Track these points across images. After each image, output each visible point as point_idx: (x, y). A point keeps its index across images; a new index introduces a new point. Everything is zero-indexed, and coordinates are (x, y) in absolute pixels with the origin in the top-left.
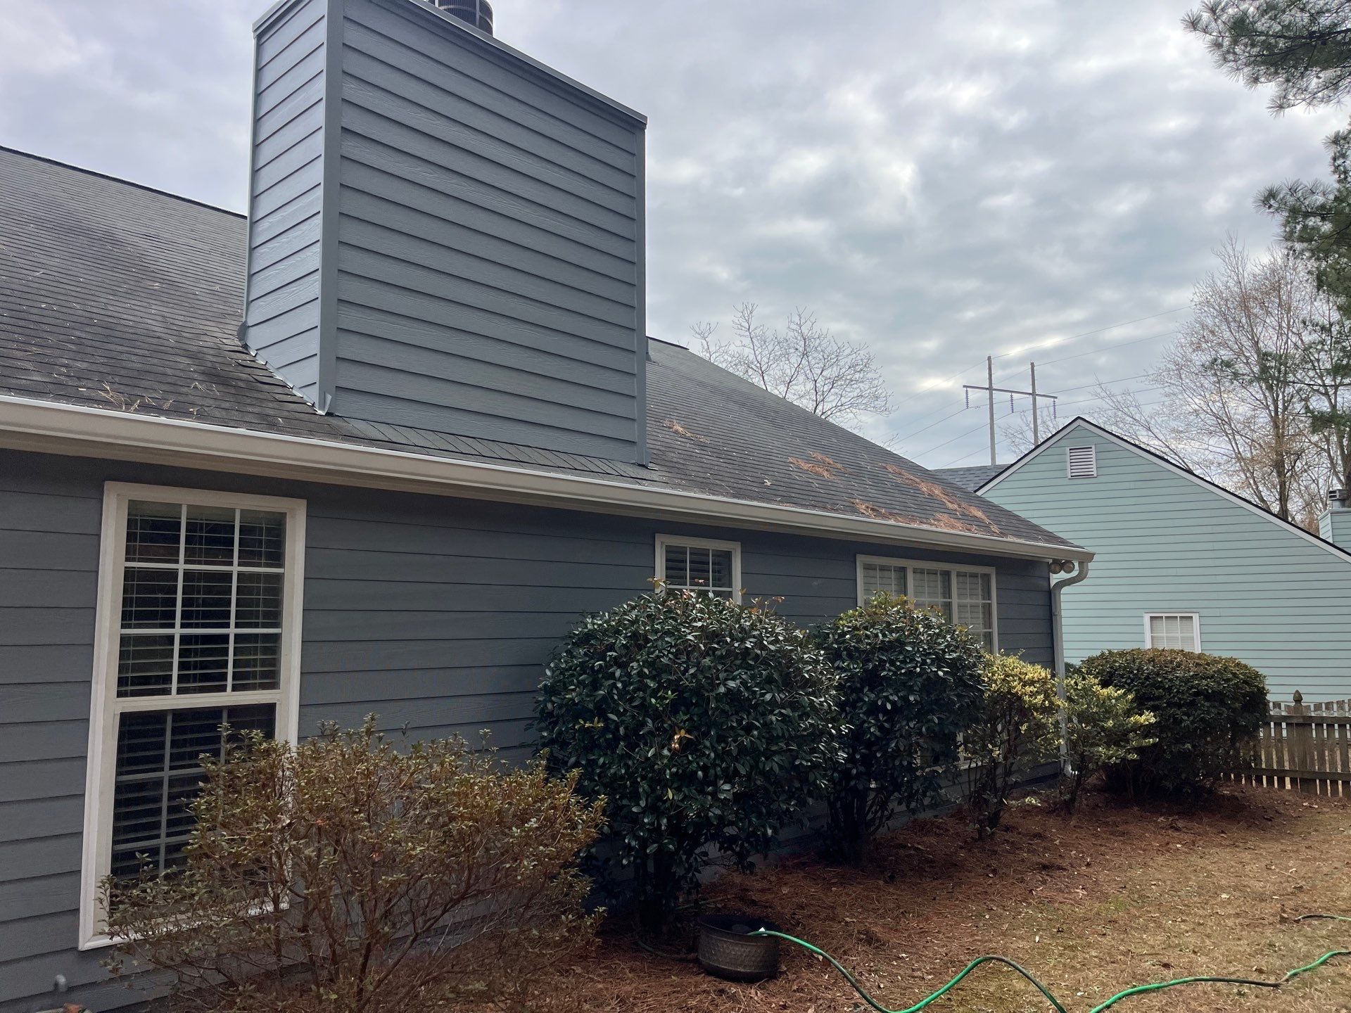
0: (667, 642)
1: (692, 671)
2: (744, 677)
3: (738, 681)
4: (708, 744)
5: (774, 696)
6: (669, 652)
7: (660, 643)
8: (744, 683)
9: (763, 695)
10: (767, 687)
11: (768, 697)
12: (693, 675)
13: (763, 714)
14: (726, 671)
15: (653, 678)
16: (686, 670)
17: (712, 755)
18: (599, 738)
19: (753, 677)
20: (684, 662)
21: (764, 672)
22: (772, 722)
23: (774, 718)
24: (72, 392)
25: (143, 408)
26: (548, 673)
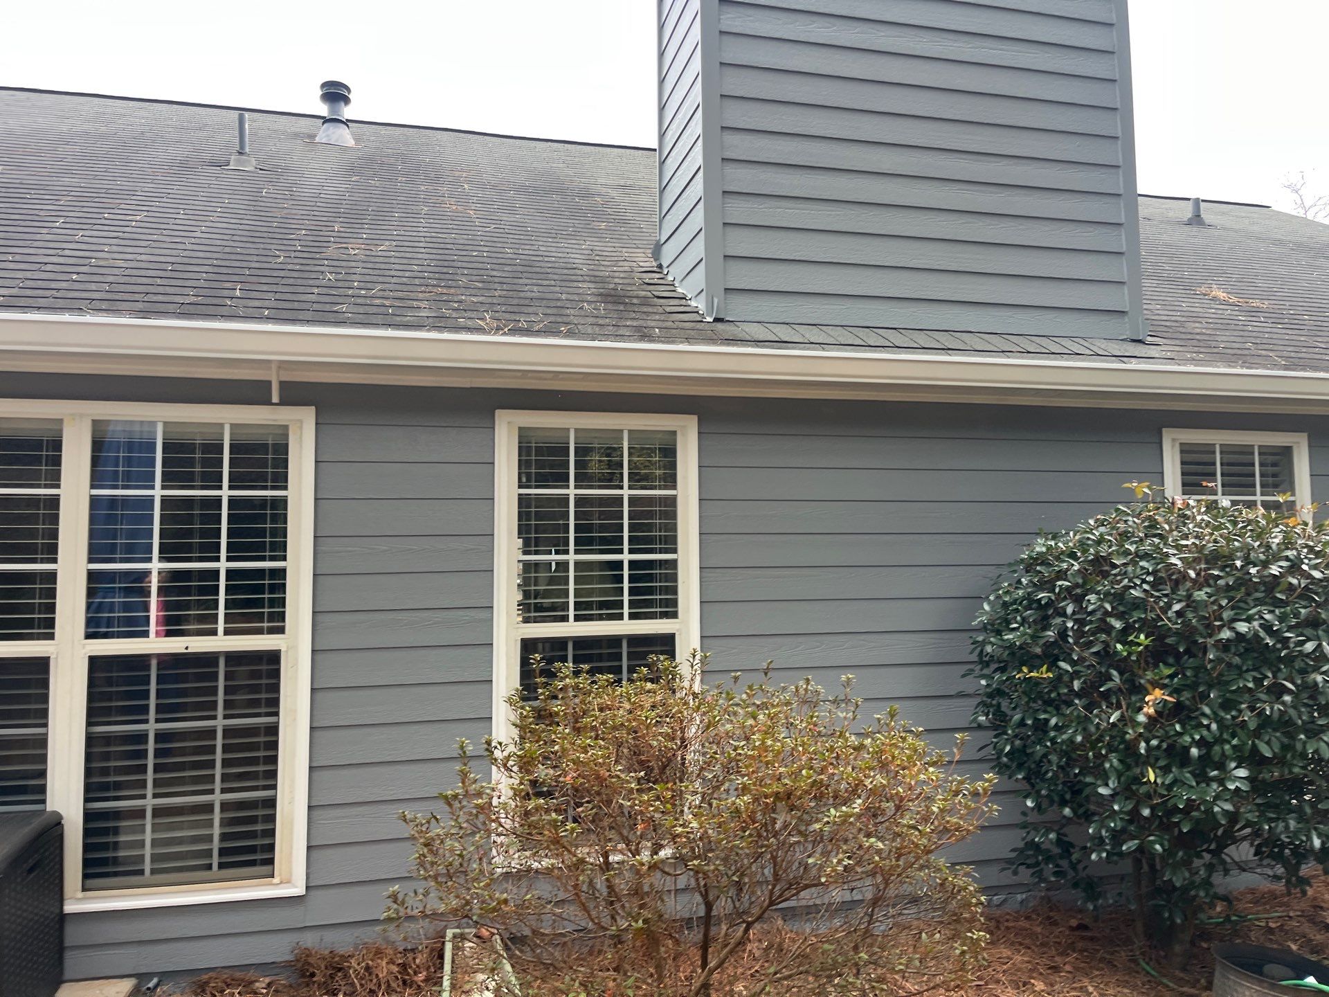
1: (1177, 607)
3: (1256, 624)
4: (1207, 710)
7: (1130, 568)
12: (1179, 614)
14: (1233, 608)
15: (1120, 616)
17: (1214, 726)
18: (1049, 693)
19: (1282, 619)
20: (1166, 595)
22: (1316, 684)
23: (1319, 678)
24: (450, 323)
25: (513, 332)
26: (986, 607)
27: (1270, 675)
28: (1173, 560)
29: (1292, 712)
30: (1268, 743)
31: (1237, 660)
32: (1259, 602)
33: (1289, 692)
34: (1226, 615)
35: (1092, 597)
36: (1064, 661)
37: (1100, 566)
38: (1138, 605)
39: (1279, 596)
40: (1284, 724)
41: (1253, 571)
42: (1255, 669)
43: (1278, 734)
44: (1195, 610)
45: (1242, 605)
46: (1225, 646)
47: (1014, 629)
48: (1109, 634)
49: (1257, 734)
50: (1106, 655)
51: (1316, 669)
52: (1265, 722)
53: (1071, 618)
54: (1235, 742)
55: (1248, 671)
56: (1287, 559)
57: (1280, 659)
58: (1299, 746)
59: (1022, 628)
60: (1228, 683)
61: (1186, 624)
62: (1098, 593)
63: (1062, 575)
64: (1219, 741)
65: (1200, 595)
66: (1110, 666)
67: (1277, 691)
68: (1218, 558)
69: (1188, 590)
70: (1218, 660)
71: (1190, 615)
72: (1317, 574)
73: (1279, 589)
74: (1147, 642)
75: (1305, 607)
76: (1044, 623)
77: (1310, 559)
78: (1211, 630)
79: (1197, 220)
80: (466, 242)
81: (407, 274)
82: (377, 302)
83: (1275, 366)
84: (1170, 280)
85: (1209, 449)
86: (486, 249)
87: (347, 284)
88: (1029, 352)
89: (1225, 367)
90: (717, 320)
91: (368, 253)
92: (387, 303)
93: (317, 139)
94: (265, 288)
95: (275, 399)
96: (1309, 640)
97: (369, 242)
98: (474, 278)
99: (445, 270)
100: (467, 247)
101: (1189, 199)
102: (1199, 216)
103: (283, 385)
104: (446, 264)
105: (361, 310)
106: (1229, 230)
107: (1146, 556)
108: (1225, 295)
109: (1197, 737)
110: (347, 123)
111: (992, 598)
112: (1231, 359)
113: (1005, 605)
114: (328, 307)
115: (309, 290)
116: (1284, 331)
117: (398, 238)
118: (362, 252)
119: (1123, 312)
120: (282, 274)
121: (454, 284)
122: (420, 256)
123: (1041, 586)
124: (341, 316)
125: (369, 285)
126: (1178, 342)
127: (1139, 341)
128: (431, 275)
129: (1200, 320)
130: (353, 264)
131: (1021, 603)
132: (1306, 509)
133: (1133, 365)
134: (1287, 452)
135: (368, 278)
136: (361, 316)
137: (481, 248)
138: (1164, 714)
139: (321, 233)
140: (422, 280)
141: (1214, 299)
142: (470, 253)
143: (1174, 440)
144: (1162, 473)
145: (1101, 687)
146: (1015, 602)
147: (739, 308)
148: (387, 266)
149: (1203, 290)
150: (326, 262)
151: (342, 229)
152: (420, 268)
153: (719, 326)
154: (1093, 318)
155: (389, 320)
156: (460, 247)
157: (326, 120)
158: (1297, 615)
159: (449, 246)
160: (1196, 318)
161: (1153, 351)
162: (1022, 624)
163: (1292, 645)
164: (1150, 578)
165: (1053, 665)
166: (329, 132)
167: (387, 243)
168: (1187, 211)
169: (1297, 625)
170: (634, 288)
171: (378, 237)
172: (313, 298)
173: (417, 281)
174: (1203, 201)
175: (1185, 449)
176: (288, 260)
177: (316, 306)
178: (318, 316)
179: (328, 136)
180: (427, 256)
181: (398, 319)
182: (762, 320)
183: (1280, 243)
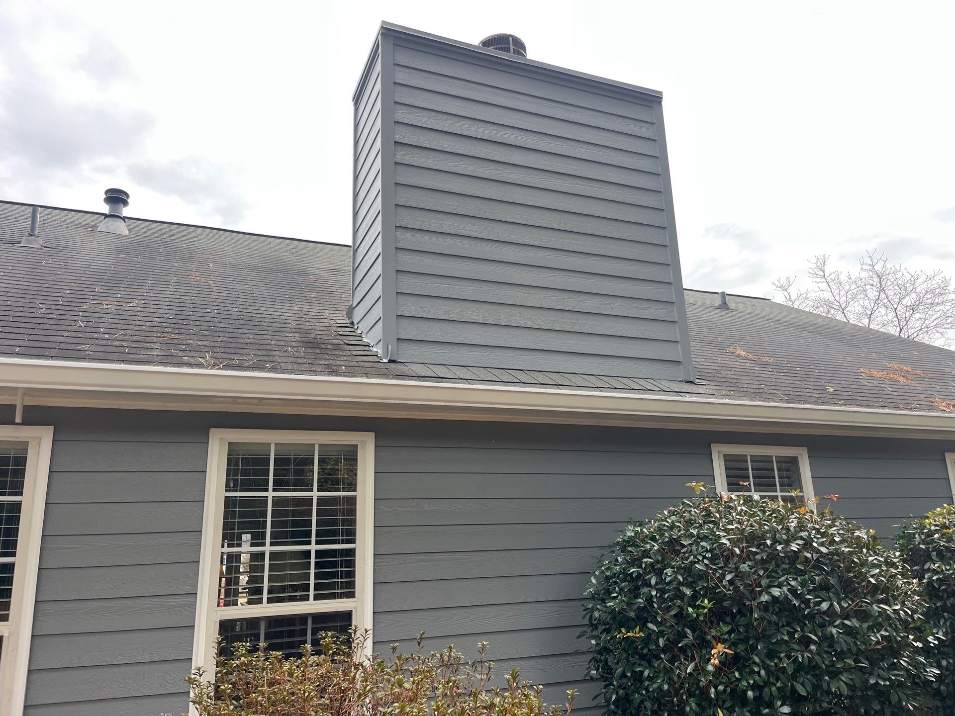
0: (703, 547)
1: (729, 577)
2: (793, 583)
3: (785, 589)
4: (757, 660)
5: (832, 605)
6: (704, 557)
7: (694, 548)
8: (793, 591)
9: (819, 603)
10: (823, 594)
11: (825, 606)
12: (731, 582)
13: (822, 626)
14: (768, 577)
15: (689, 585)
16: (723, 576)
17: (763, 672)
18: (642, 649)
19: (803, 584)
20: (720, 568)
21: (817, 578)
22: (832, 636)
23: (834, 631)
24: (175, 360)
25: (226, 367)
26: (594, 581)
27: (799, 629)
28: (724, 541)
29: (817, 658)
30: (803, 684)
31: (774, 618)
32: (786, 572)
33: (814, 642)
34: (764, 582)
35: (669, 571)
36: (651, 622)
37: (673, 546)
38: (702, 576)
39: (798, 566)
40: (812, 668)
41: (779, 548)
42: (788, 624)
43: (809, 677)
44: (742, 579)
45: (774, 574)
46: (765, 607)
47: (615, 598)
48: (682, 600)
49: (794, 677)
50: (681, 616)
51: (831, 623)
52: (799, 667)
53: (654, 588)
54: (779, 684)
55: (783, 626)
56: (802, 538)
57: (805, 616)
58: (825, 686)
59: (620, 597)
60: (770, 636)
61: (736, 589)
62: (673, 567)
63: (646, 554)
64: (768, 684)
65: (744, 567)
66: (684, 626)
67: (806, 642)
68: (754, 539)
69: (735, 564)
70: (762, 618)
71: (739, 584)
72: (824, 550)
73: (799, 561)
74: (710, 606)
75: (818, 575)
76: (635, 592)
77: (818, 539)
78: (755, 596)
79: (724, 306)
80: (202, 303)
81: (148, 324)
82: (117, 343)
83: (781, 400)
84: (710, 343)
85: (742, 459)
86: (218, 308)
87: (94, 330)
88: (616, 388)
89: (748, 400)
90: (390, 361)
91: (119, 308)
92: (125, 344)
93: (99, 229)
94: (22, 331)
95: (18, 420)
96: (824, 600)
97: (121, 300)
98: (203, 328)
99: (180, 322)
100: (202, 306)
101: (718, 293)
102: (725, 303)
103: (26, 409)
104: (182, 317)
105: (101, 349)
106: (744, 313)
107: (705, 538)
108: (744, 353)
109: (752, 682)
110: (124, 219)
111: (597, 573)
112: (752, 395)
113: (607, 578)
114: (73, 347)
115: (60, 333)
116: (785, 377)
117: (147, 298)
118: (115, 307)
119: (679, 362)
120: (40, 321)
121: (186, 332)
122: (162, 311)
123: (631, 564)
124: (82, 353)
125: (113, 331)
126: (717, 383)
127: (691, 382)
128: (168, 325)
129: (730, 369)
130: (104, 315)
131: (618, 577)
132: (812, 502)
133: (688, 398)
134: (794, 461)
135: (114, 326)
136: (100, 354)
137: (213, 307)
138: (727, 663)
139: (83, 293)
140: (159, 329)
141: (739, 356)
142: (204, 311)
143: (719, 452)
144: (714, 476)
145: (679, 644)
146: (614, 576)
147: (407, 353)
148: (133, 318)
149: (731, 350)
150: (81, 314)
151: (101, 291)
152: (160, 320)
153: (392, 365)
154: (659, 366)
155: (123, 357)
156: (196, 306)
157: (106, 216)
158: (813, 582)
159: (187, 305)
160: (727, 368)
161: (701, 389)
162: (620, 594)
163: (812, 605)
164: (709, 555)
165: (643, 627)
166: (109, 224)
167: (137, 301)
168: (718, 301)
169: (814, 589)
170: (330, 338)
171: (130, 297)
172: (62, 339)
173: (155, 329)
174: (727, 295)
175: (729, 460)
176: (49, 311)
177: (62, 346)
178: (62, 353)
179: (107, 227)
180: (167, 311)
181: (132, 356)
182: (426, 362)
183: (778, 322)
